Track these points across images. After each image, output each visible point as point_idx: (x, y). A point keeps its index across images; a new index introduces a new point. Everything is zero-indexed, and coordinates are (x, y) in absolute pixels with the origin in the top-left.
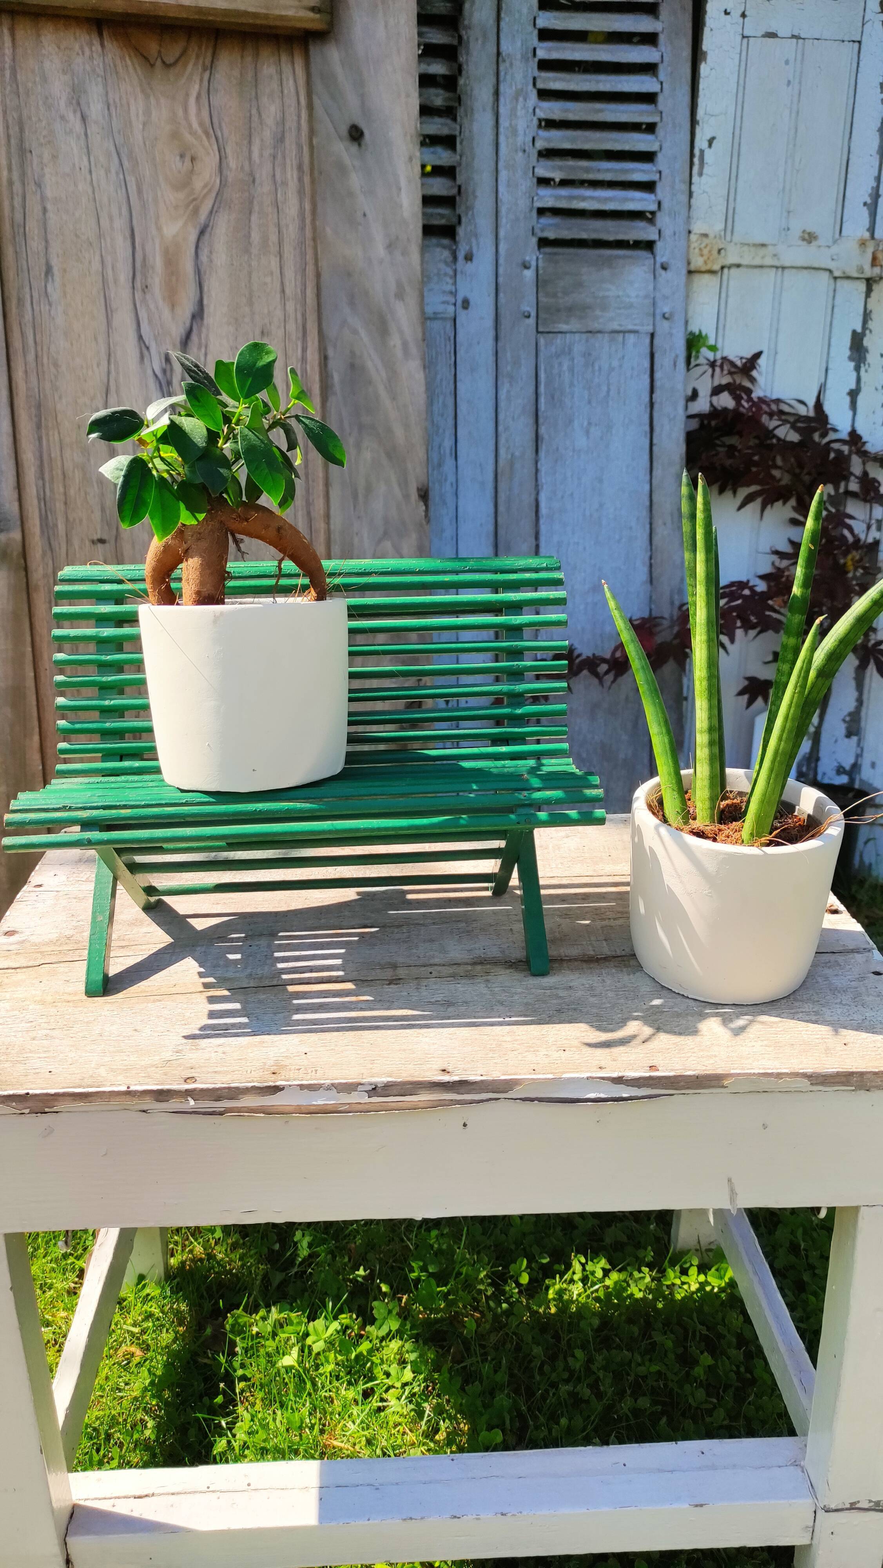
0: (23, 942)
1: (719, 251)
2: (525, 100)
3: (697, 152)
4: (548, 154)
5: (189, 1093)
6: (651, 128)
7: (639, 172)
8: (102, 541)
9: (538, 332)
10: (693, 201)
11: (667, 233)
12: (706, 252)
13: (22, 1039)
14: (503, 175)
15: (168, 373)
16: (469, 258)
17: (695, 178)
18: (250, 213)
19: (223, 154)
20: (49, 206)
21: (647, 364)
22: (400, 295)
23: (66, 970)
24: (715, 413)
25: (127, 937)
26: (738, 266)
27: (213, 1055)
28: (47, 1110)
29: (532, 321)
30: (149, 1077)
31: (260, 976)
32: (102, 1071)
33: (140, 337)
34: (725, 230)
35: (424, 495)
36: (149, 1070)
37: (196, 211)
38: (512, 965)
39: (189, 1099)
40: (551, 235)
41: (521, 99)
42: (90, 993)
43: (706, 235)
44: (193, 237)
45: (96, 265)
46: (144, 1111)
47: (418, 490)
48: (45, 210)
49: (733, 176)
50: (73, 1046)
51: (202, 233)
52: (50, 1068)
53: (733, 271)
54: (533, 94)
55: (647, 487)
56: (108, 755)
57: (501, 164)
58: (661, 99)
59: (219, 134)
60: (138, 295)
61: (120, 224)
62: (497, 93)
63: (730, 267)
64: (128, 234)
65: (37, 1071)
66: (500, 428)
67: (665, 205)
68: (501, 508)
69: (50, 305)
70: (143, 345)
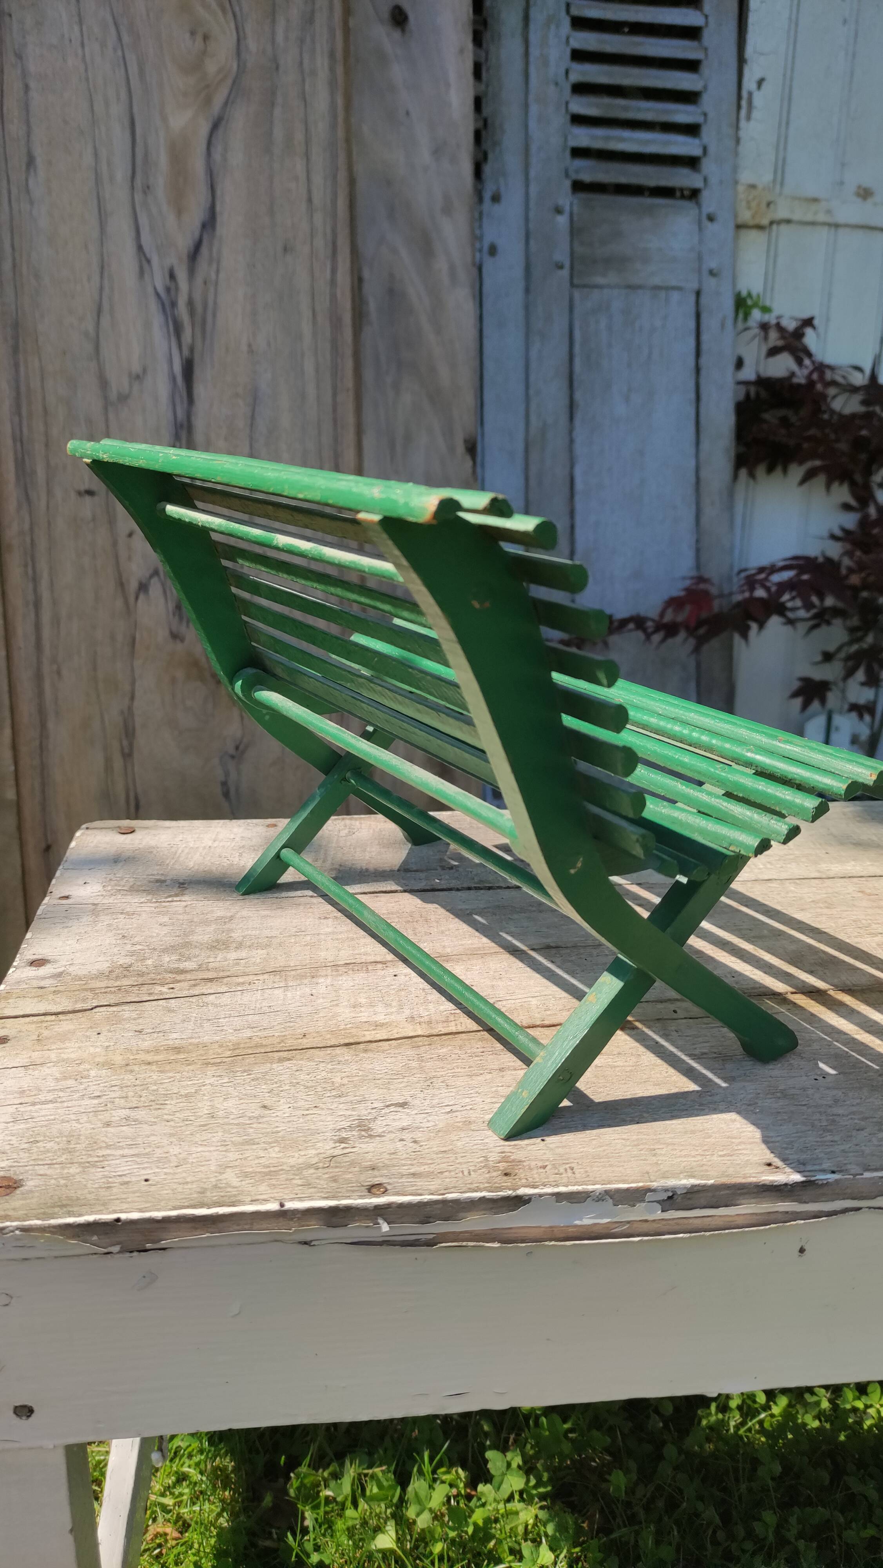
0: (60, 975)
1: (769, 204)
2: (558, 27)
3: (745, 94)
4: (580, 89)
5: (379, 1211)
6: (692, 66)
7: (682, 114)
8: (90, 493)
9: (572, 285)
10: (741, 148)
11: (713, 180)
12: (754, 204)
13: (88, 1126)
14: (534, 109)
15: (173, 292)
16: (496, 198)
17: (743, 123)
18: (273, 105)
19: (241, 34)
20: (32, 84)
21: (692, 324)
22: (447, 210)
23: (134, 1015)
24: (763, 382)
25: (211, 965)
26: (788, 221)
27: (399, 1145)
28: (148, 1246)
29: (565, 272)
30: (308, 1185)
31: (426, 1019)
32: (230, 1177)
33: (140, 248)
34: (774, 181)
35: (471, 449)
36: (305, 1173)
37: (208, 101)
39: (380, 1221)
40: (587, 178)
41: (553, 27)
43: (753, 187)
44: (204, 129)
45: (88, 159)
46: (305, 1243)
47: (466, 441)
48: (27, 88)
49: (785, 122)
50: (171, 1135)
51: (215, 126)
52: (145, 1174)
53: (784, 228)
54: (566, 22)
55: (692, 463)
57: (531, 97)
58: (706, 35)
59: (237, 9)
60: (138, 197)
61: (117, 110)
62: (526, 19)
63: (779, 222)
64: (127, 123)
65: (126, 1179)
66: (531, 392)
67: (712, 150)
68: (533, 483)
69: (32, 203)
70: (143, 259)
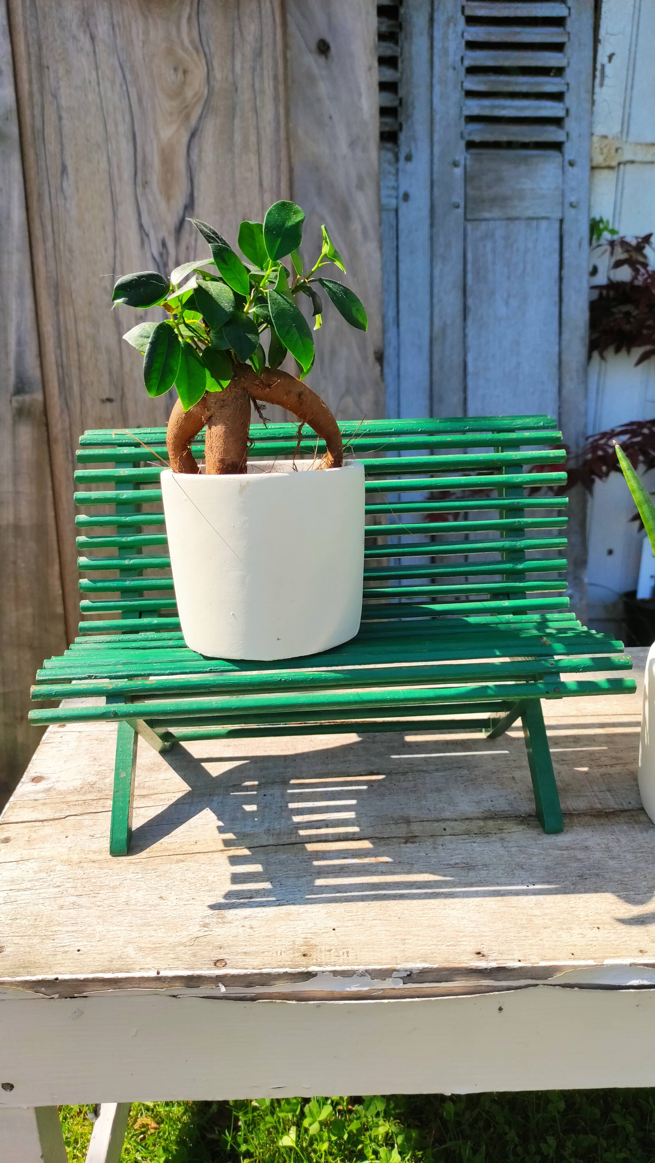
0: (49, 790)
1: (617, 150)
2: (455, 25)
3: (599, 66)
4: (472, 70)
5: (220, 979)
6: (558, 47)
7: (550, 85)
8: (110, 400)
9: (466, 219)
10: (595, 108)
11: (574, 135)
12: (605, 151)
13: (49, 908)
14: (437, 89)
15: (165, 256)
16: (409, 158)
17: (597, 89)
18: (234, 117)
19: (210, 68)
20: (64, 115)
21: (556, 245)
22: (360, 186)
23: (91, 823)
24: (612, 285)
25: (147, 784)
26: (632, 162)
27: (241, 930)
28: (76, 995)
29: (461, 211)
30: (177, 958)
31: (278, 831)
32: (130, 950)
33: (141, 226)
34: (622, 132)
35: (380, 358)
36: (177, 949)
37: (187, 117)
38: (523, 819)
39: (220, 985)
40: (477, 138)
41: (452, 25)
42: (115, 852)
43: (605, 137)
44: (185, 139)
45: (104, 165)
46: (174, 996)
47: (375, 353)
48: (60, 118)
49: (630, 87)
50: (100, 917)
51: (193, 135)
52: (78, 945)
53: (629, 167)
54: (462, 20)
55: (556, 349)
56: (127, 613)
57: (435, 80)
58: (569, 22)
59: (207, 50)
60: (139, 190)
61: (124, 129)
62: (431, 20)
63: (625, 163)
64: (130, 137)
65: (66, 949)
66: (435, 300)
67: (573, 112)
68: (436, 368)
69: (65, 199)
70: (144, 234)
